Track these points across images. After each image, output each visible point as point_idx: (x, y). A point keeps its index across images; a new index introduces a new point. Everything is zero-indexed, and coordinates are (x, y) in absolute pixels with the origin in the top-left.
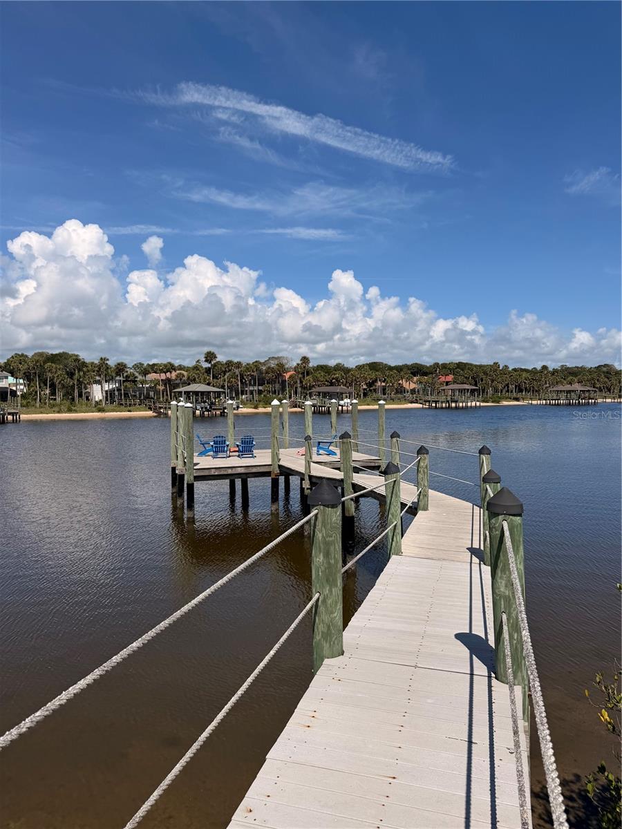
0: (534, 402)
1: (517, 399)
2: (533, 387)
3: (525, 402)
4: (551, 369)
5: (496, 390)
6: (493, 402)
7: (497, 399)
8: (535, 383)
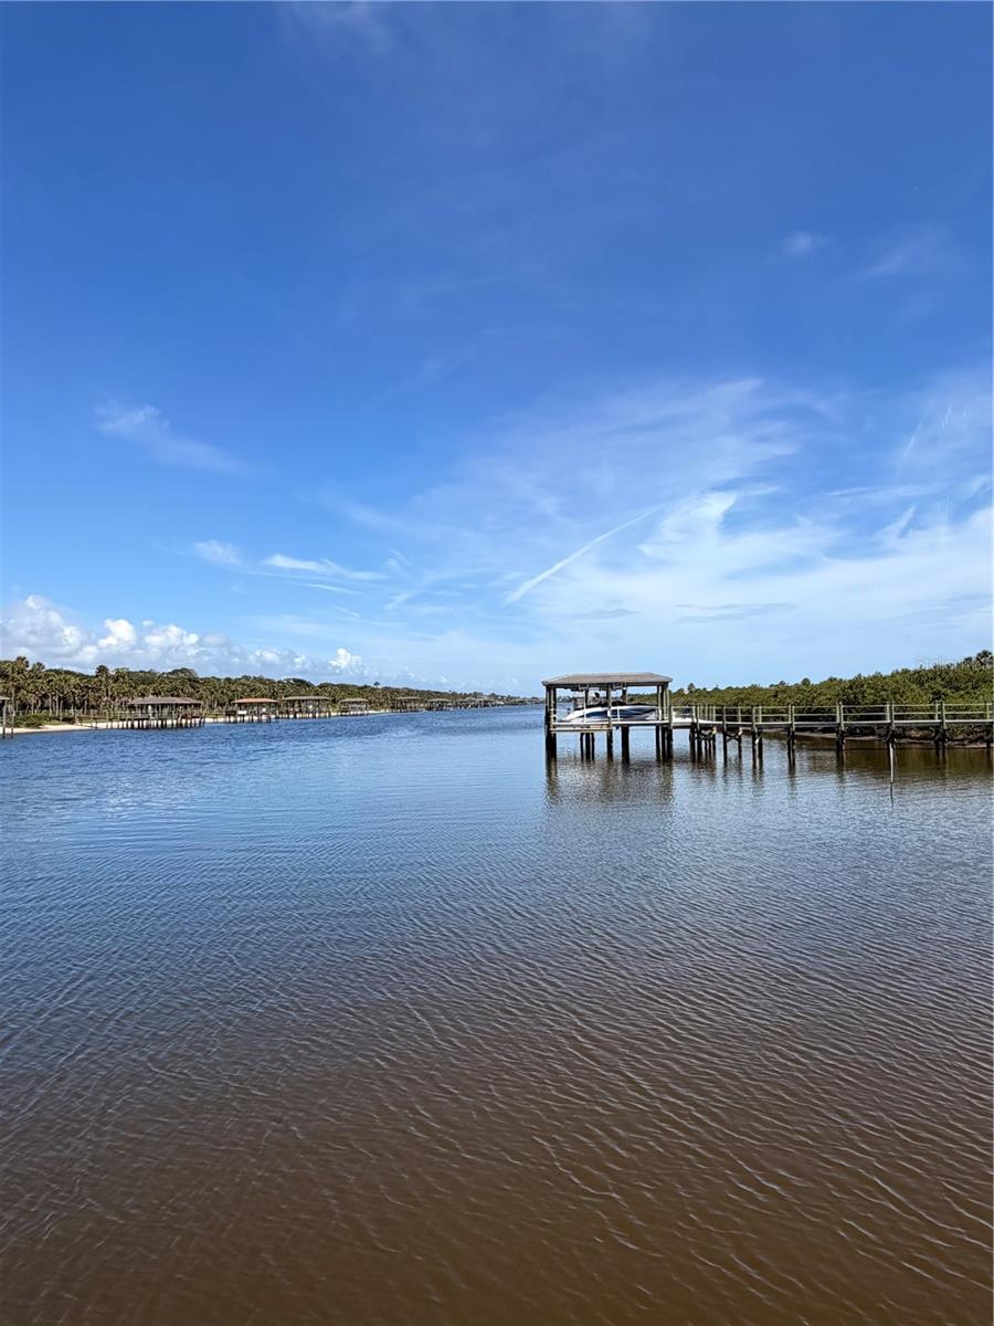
0: (102, 725)
1: (70, 720)
3: (86, 726)
4: (112, 672)
6: (28, 726)
7: (35, 720)
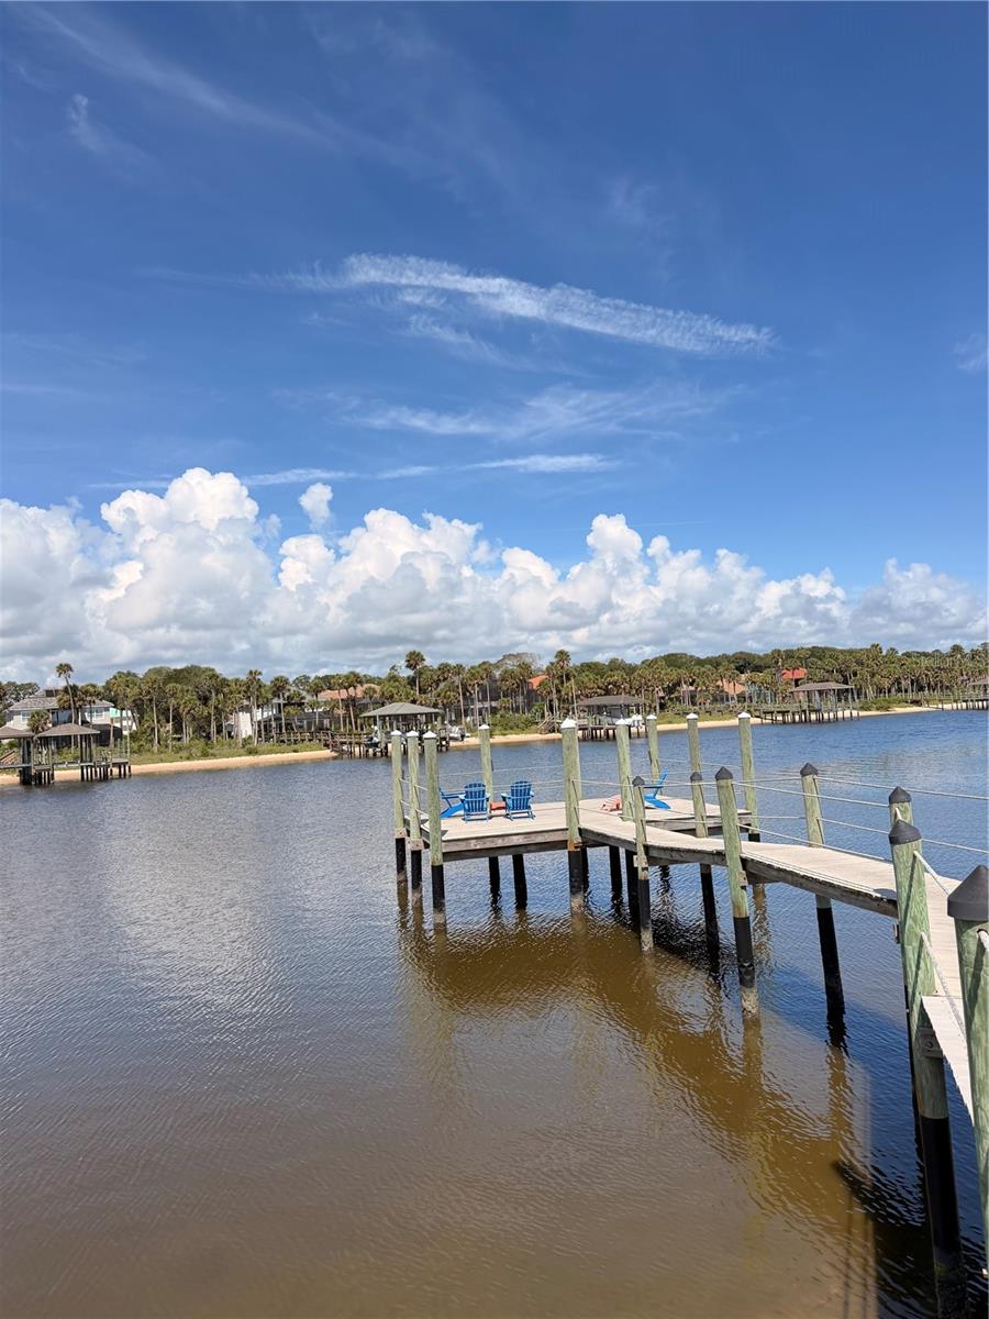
0: (947, 706)
1: (917, 703)
2: (941, 682)
3: (932, 708)
4: (967, 651)
5: (880, 690)
6: (878, 709)
8: (944, 675)
